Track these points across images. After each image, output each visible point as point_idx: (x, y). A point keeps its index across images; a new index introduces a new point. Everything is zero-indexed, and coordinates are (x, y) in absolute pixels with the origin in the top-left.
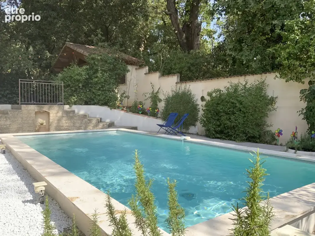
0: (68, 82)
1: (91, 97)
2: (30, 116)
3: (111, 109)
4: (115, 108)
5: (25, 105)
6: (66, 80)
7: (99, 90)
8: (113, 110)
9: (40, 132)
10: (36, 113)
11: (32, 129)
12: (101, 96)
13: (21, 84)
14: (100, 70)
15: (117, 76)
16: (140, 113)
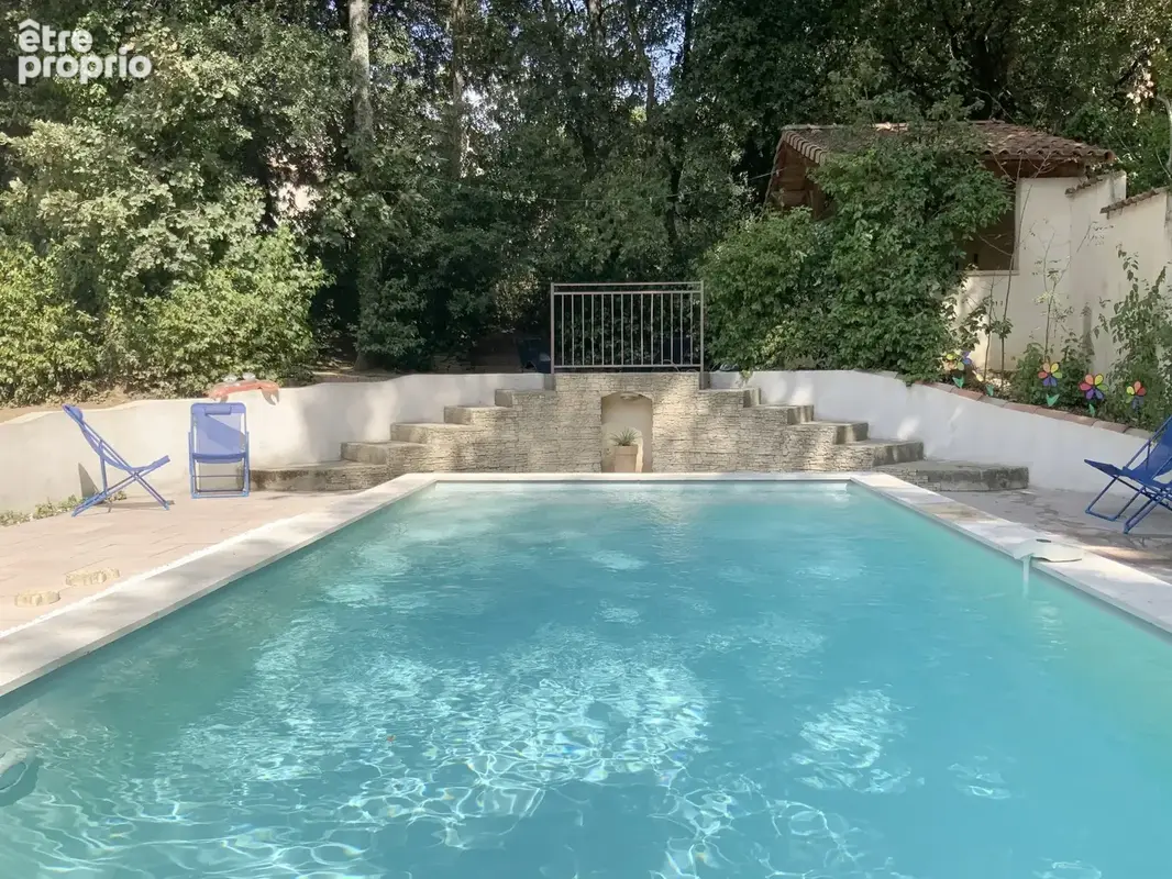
0: (735, 280)
1: (825, 336)
2: (582, 412)
3: (909, 384)
4: (927, 382)
5: (566, 376)
6: (729, 275)
7: (860, 301)
8: (917, 387)
9: (619, 471)
10: (605, 403)
11: (591, 461)
12: (863, 328)
13: (558, 298)
14: (862, 217)
15: (949, 236)
16: (1052, 401)
